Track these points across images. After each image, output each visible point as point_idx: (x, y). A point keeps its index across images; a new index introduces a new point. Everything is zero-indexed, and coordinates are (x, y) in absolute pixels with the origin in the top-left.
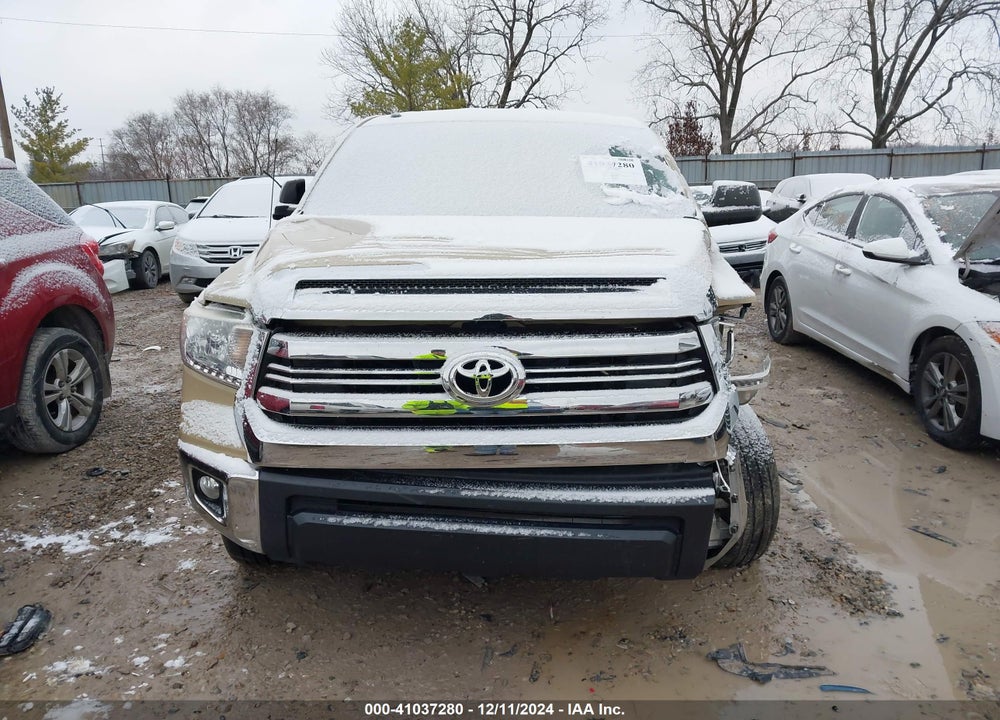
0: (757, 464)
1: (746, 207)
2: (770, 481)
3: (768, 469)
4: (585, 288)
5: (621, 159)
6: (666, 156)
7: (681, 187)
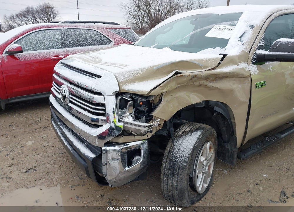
0: (175, 166)
1: (291, 53)
5: (231, 27)
6: (257, 25)
7: (246, 41)
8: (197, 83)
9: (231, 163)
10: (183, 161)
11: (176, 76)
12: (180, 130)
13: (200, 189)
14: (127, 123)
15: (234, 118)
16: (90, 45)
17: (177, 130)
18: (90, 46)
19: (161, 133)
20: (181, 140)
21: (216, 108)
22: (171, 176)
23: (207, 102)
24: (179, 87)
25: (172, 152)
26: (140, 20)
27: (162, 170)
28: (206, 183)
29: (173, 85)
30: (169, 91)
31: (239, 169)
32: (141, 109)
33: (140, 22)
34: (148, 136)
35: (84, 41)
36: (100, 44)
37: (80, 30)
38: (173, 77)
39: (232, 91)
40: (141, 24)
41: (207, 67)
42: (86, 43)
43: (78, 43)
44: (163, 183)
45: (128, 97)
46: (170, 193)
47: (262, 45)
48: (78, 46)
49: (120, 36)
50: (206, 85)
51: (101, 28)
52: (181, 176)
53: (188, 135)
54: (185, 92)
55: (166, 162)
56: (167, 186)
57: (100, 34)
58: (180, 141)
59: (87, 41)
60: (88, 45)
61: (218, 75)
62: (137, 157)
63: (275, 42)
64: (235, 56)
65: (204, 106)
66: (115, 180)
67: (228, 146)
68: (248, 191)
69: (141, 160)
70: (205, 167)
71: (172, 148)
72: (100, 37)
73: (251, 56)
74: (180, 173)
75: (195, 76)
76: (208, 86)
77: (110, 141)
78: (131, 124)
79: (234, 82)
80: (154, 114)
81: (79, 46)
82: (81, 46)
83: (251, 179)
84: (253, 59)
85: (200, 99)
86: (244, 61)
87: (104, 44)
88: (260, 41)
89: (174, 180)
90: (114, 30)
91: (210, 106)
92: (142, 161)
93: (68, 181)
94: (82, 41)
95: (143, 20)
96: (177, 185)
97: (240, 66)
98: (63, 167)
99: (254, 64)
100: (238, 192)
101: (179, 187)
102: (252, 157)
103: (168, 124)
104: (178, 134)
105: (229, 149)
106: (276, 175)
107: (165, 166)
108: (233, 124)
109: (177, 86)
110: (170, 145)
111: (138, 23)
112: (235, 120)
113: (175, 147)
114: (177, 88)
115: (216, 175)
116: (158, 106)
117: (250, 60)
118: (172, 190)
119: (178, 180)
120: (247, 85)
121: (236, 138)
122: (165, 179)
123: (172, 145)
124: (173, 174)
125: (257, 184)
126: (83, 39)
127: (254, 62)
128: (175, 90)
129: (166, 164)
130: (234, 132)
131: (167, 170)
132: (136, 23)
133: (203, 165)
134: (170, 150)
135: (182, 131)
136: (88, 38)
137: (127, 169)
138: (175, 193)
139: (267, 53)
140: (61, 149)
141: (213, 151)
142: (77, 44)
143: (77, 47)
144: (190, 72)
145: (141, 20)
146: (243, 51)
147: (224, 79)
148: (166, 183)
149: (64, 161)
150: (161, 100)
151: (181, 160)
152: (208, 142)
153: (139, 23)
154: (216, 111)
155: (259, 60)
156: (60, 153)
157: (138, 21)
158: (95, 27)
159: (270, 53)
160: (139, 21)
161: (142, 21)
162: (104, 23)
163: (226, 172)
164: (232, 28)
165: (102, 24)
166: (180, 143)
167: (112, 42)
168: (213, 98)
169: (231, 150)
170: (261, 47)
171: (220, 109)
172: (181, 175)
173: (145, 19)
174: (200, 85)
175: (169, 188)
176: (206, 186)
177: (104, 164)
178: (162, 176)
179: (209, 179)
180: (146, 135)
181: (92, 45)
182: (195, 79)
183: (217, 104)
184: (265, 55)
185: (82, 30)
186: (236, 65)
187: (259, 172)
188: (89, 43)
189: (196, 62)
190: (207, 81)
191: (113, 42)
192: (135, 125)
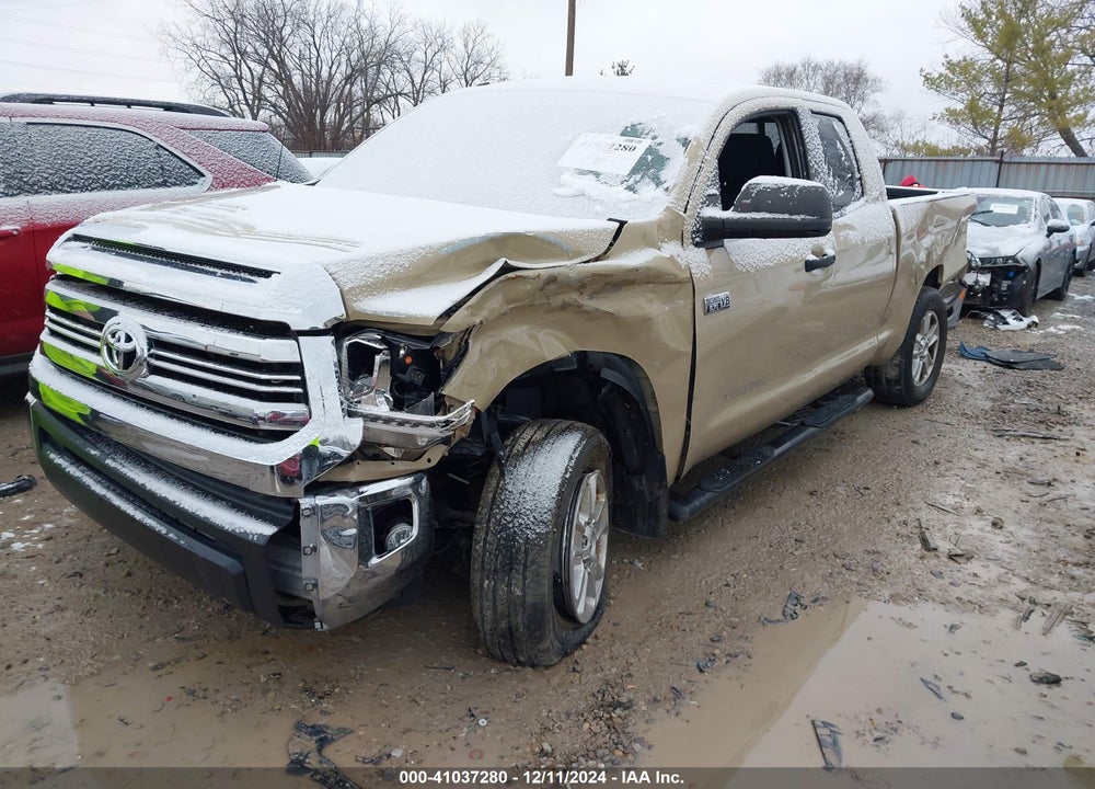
0: (514, 540)
1: (787, 216)
2: (525, 566)
3: (526, 551)
4: (219, 271)
5: (627, 141)
6: (696, 139)
7: (674, 181)
8: (557, 301)
9: (653, 532)
10: (537, 522)
11: (502, 278)
12: (516, 440)
13: (580, 610)
14: (375, 419)
15: (655, 398)
16: (119, 187)
17: (508, 442)
18: (120, 192)
19: (465, 451)
20: (525, 465)
21: (606, 374)
22: (504, 572)
23: (582, 356)
24: (511, 309)
25: (502, 503)
26: (245, 96)
27: (476, 560)
28: (594, 596)
29: (496, 303)
30: (487, 319)
31: (675, 553)
32: (406, 378)
33: (247, 104)
34: (429, 461)
35: (95, 171)
36: (159, 185)
37: (76, 129)
38: (497, 280)
39: (646, 321)
40: (251, 110)
41: (580, 254)
42: (106, 177)
43: (75, 178)
44: (481, 597)
45: (375, 341)
46: (503, 625)
47: (713, 195)
48: (73, 189)
49: (231, 157)
50: (580, 307)
51: (161, 126)
52: (534, 567)
53: (543, 451)
54: (525, 327)
55: (487, 534)
56: (495, 602)
57: (157, 148)
58: (523, 468)
59: (109, 170)
60: (111, 188)
61: (611, 276)
62: (401, 528)
63: (748, 187)
64: (651, 223)
65: (575, 367)
66: (341, 600)
67: (641, 483)
68: (706, 604)
69: (415, 532)
70: (589, 544)
71: (499, 491)
72: (158, 159)
73: (690, 225)
74: (530, 557)
75: (552, 280)
76: (584, 308)
77: (320, 480)
78: (388, 421)
79: (651, 296)
80: (447, 390)
81: (78, 188)
82: (84, 188)
83: (709, 576)
84: (694, 232)
85: (566, 347)
86: (672, 239)
87: (175, 185)
88: (709, 183)
89: (514, 582)
90: (208, 133)
91: (591, 366)
92: (417, 537)
93: (135, 653)
94: (90, 172)
95: (259, 96)
96: (524, 594)
97: (663, 250)
98: (97, 614)
99: (697, 245)
100: (681, 609)
101: (529, 599)
102: (703, 521)
103: (484, 420)
104: (511, 451)
105: (643, 492)
106: (770, 557)
107: (484, 547)
108: (653, 416)
109: (505, 308)
110: (494, 483)
111: (237, 108)
112: (656, 404)
113: (509, 487)
114: (505, 314)
115: (615, 576)
116: (457, 367)
117: (687, 235)
118: (509, 615)
119: (525, 578)
120: (683, 304)
121: (663, 456)
122: (485, 585)
123: (498, 483)
124: (511, 564)
125: (727, 585)
126: (90, 163)
127: (698, 239)
128: (503, 319)
129: (485, 539)
130: (657, 443)
131: (492, 557)
132: (232, 106)
133: (584, 537)
134: (494, 498)
135: (522, 443)
136: (111, 161)
137: (375, 560)
138: (519, 620)
139: (730, 214)
140: (68, 560)
141: (603, 499)
142: (70, 180)
143: (68, 192)
144: (541, 267)
145: (250, 97)
146: (668, 208)
147: (625, 288)
148: (490, 595)
149: (96, 596)
150: (466, 350)
151: (532, 519)
152: (591, 471)
153: (244, 107)
154: (607, 381)
155: (712, 235)
156: (69, 574)
157: (238, 100)
158: (136, 121)
159: (737, 215)
160: (241, 97)
161: (253, 101)
162: (169, 107)
163: (640, 565)
164: (631, 145)
165: (161, 112)
166: (523, 473)
167: (203, 176)
168: (600, 343)
169: (652, 493)
170: (710, 200)
171: (617, 374)
172: (533, 562)
173: (267, 93)
174: (565, 306)
175: (499, 609)
176: (593, 603)
177: (308, 551)
178: (476, 577)
179: (599, 585)
180: (425, 457)
181: (129, 185)
182: (552, 287)
183: (611, 360)
184: (723, 222)
185: (84, 129)
186: (654, 247)
187: (727, 556)
188: (114, 177)
189: (552, 239)
190: (582, 294)
191: (209, 176)
192: (402, 423)
